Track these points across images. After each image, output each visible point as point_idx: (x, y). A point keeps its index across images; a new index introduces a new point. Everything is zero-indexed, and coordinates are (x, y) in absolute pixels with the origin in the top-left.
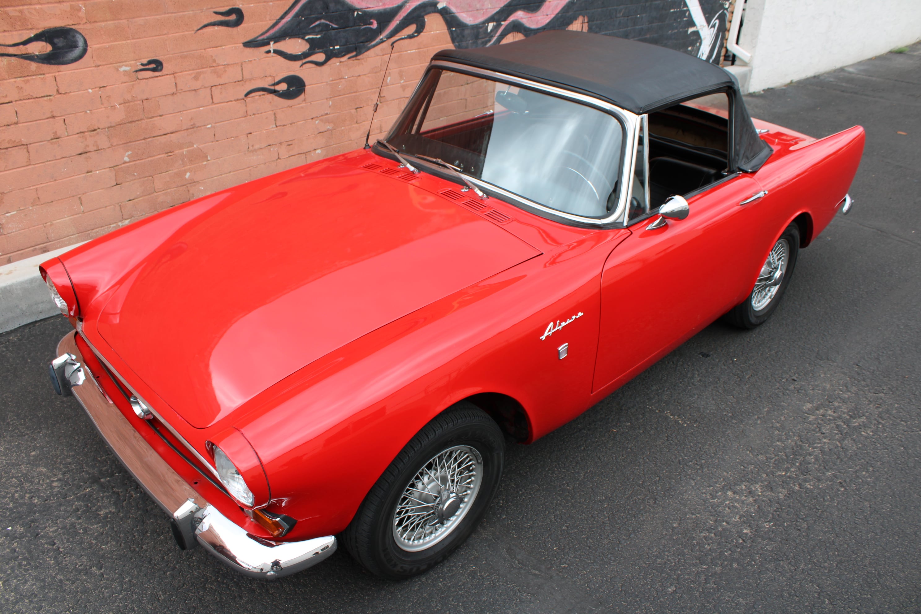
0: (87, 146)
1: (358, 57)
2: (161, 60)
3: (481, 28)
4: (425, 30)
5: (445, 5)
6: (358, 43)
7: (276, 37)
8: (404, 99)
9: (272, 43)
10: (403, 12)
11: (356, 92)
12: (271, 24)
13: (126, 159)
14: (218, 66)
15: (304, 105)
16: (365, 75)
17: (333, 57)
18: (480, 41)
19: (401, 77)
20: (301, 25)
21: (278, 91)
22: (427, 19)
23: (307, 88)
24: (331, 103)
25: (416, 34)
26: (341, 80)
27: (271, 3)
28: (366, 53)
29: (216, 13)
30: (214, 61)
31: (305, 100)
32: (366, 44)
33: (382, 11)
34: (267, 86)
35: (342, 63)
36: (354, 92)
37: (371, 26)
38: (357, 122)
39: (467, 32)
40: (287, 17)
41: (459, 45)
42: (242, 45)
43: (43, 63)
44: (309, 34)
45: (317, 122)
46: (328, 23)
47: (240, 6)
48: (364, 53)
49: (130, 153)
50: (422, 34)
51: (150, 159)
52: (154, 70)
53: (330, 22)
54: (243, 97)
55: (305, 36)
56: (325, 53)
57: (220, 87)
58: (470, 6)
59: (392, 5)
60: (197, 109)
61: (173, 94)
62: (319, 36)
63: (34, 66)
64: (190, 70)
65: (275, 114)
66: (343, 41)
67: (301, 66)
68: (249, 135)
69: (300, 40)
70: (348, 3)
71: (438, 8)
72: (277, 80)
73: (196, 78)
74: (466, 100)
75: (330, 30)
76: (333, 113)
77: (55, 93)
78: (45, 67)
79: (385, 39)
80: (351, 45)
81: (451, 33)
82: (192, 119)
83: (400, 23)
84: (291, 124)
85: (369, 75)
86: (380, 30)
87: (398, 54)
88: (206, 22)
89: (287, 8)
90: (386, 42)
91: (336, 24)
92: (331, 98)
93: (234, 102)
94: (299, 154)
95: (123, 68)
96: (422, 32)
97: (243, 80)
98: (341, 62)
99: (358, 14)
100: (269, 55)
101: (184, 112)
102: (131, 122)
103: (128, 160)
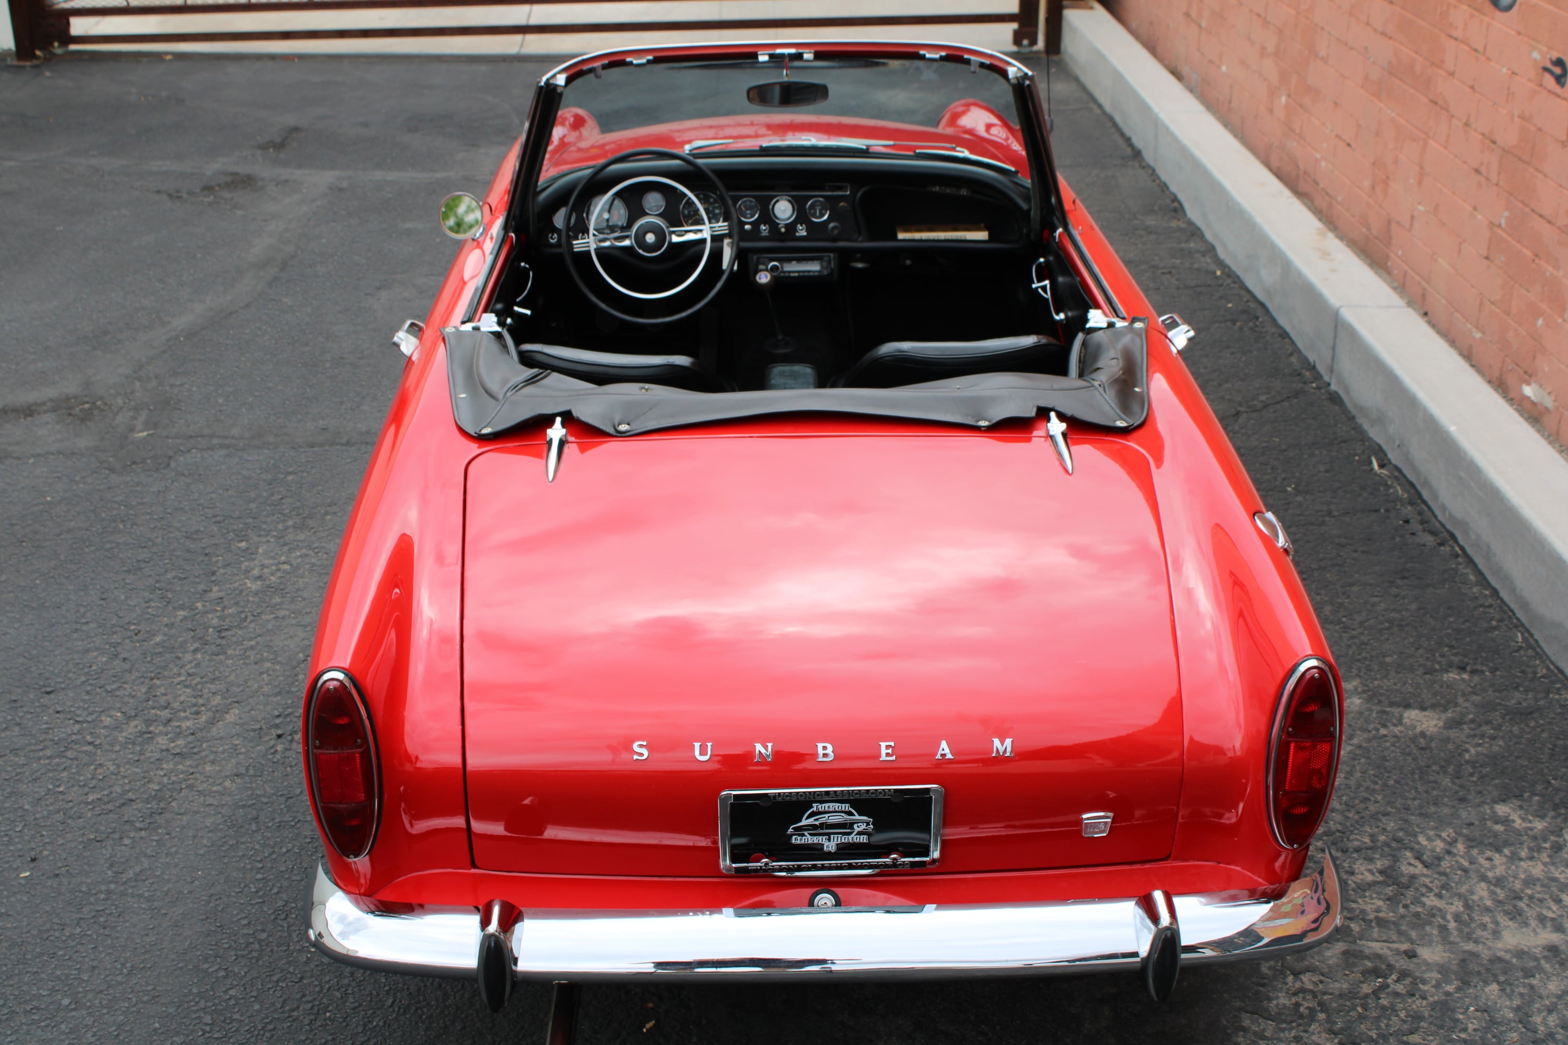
0: (1483, 163)
13: (1503, 222)
49: (1507, 214)
52: (1558, 80)
61: (1563, 143)
77: (1482, 51)
78: (1488, 5)
95: (1536, 55)
102: (1520, 159)
103: (1503, 225)
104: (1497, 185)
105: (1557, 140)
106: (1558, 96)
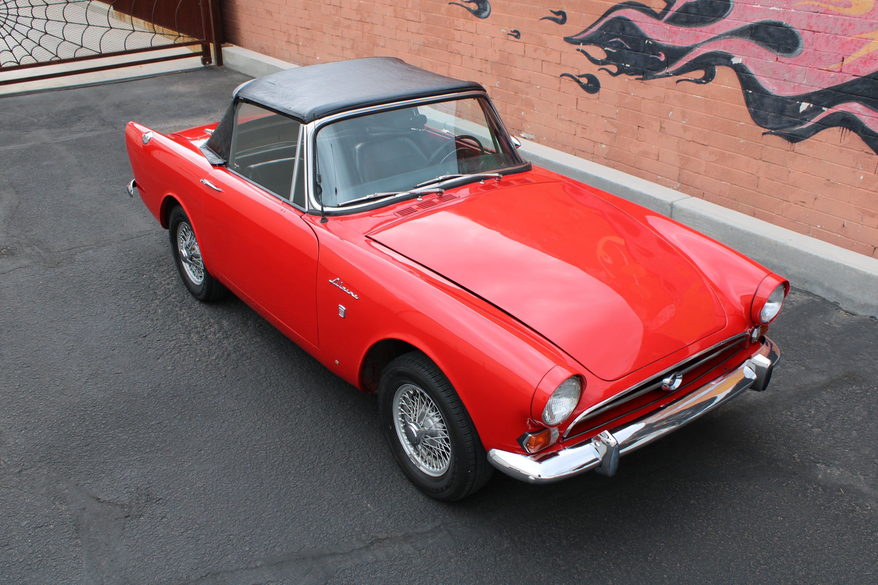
0: (482, 68)
1: (644, 81)
2: (520, 32)
3: (790, 103)
4: (713, 81)
5: (740, 62)
6: (645, 69)
7: (584, 41)
8: (684, 140)
9: (581, 44)
10: (692, 55)
11: (639, 111)
12: (583, 30)
13: (497, 85)
14: (548, 48)
15: (598, 102)
16: (649, 99)
17: (624, 73)
18: (785, 119)
19: (684, 117)
20: (603, 37)
21: (582, 83)
22: (717, 69)
23: (601, 89)
24: (617, 111)
25: (704, 81)
26: (629, 95)
27: (584, 14)
28: (651, 80)
29: (552, 11)
30: (546, 43)
31: (598, 98)
32: (653, 72)
33: (671, 47)
34: (574, 75)
35: (630, 81)
36: (637, 111)
37: (659, 58)
38: (637, 138)
39: (767, 101)
40: (594, 28)
41: (755, 111)
42: (563, 38)
43: (474, 14)
44: (608, 47)
45: (605, 121)
46: (623, 43)
47: (565, 11)
48: (650, 79)
49: (499, 82)
50: (710, 83)
51: (507, 91)
52: (516, 37)
53: (625, 42)
54: (559, 76)
55: (605, 47)
56: (618, 66)
57: (547, 63)
58: (774, 73)
59: (682, 44)
60: (533, 72)
61: (522, 56)
62: (614, 51)
63: (470, 15)
64: (533, 44)
65: (577, 99)
66: (633, 62)
67: (599, 70)
68: (559, 106)
69: (600, 49)
70: (640, 31)
71: (732, 62)
72: (581, 73)
73: (535, 50)
74: (759, 178)
75: (624, 49)
76: (618, 120)
77: (475, 32)
78: (474, 17)
79: (672, 75)
80: (640, 68)
81: (746, 95)
82: (529, 77)
83: (686, 64)
84: (587, 113)
85: (653, 101)
86: (668, 63)
87: (682, 93)
88: (545, 16)
89: (594, 22)
90: (672, 77)
91: (629, 46)
92: (618, 107)
93: (553, 77)
94: (589, 140)
95: (503, 30)
96: (711, 81)
97: (560, 64)
98: (629, 79)
99: (648, 42)
100: (579, 52)
101: (527, 71)
102: (502, 64)
103: (497, 86)
104: (491, 74)
105: (519, 55)
106: (517, 42)
